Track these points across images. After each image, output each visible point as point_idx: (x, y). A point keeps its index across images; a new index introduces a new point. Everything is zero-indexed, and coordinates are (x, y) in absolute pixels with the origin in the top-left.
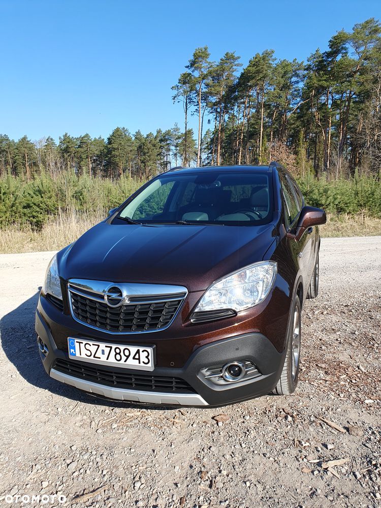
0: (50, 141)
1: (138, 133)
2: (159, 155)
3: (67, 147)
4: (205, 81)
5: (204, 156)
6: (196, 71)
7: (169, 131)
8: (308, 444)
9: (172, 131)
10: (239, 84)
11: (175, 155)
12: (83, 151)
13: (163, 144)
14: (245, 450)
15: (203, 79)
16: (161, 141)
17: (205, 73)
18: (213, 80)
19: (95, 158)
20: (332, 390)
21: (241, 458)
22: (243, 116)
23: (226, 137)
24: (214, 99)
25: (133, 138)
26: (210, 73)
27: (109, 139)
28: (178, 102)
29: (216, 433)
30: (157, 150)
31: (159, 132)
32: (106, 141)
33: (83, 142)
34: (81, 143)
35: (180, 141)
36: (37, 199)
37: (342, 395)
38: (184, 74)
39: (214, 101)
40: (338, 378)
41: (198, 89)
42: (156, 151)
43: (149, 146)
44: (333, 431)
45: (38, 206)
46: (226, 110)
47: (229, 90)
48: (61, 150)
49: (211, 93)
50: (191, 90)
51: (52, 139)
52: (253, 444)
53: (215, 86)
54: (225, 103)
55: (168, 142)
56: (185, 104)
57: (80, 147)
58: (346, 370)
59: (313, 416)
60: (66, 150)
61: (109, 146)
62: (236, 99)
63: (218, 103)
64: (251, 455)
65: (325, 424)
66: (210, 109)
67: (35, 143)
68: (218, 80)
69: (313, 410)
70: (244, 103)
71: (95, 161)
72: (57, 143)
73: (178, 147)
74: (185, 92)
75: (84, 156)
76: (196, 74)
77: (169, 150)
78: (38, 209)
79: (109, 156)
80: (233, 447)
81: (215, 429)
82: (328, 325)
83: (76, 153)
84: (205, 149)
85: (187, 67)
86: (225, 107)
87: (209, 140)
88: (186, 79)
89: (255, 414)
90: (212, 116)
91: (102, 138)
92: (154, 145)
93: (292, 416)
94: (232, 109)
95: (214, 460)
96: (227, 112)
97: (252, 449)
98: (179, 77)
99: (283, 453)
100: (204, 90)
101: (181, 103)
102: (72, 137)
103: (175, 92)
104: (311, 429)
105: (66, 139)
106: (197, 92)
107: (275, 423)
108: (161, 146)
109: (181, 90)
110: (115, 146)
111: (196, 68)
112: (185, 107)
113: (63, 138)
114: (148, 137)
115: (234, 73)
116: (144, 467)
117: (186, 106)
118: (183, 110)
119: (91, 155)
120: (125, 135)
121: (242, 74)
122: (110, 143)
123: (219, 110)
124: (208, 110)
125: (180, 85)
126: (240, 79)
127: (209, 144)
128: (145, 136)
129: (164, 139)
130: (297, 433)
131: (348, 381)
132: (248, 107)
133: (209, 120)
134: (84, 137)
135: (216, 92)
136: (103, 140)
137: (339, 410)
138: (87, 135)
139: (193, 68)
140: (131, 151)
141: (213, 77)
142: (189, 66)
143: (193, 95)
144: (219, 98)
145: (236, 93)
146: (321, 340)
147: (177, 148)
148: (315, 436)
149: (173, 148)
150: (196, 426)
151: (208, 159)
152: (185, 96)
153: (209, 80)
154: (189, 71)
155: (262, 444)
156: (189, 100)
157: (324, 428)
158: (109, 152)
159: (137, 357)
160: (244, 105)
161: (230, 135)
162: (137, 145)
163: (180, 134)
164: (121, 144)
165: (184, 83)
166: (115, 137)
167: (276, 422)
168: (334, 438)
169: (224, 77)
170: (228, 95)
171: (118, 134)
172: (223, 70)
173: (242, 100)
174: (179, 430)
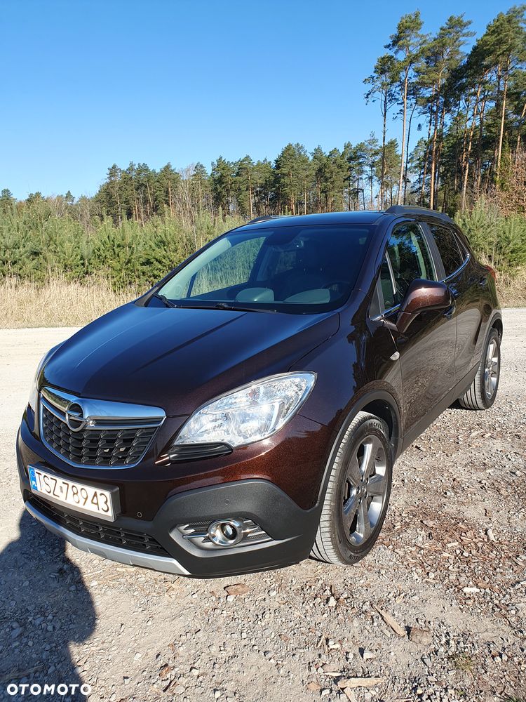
0: (199, 168)
1: (318, 150)
2: (345, 180)
3: (222, 176)
4: (413, 66)
5: (413, 178)
6: (401, 52)
7: (362, 144)
8: (338, 646)
9: (366, 143)
10: (469, 65)
11: (371, 178)
12: (242, 180)
13: (353, 163)
14: (243, 642)
15: (411, 62)
16: (350, 159)
17: (415, 53)
18: (427, 63)
19: (258, 189)
20: (422, 565)
21: (231, 654)
22: (473, 115)
23: (448, 148)
24: (428, 93)
25: (311, 158)
26: (422, 52)
27: (277, 161)
28: (374, 101)
29: (218, 611)
30: (345, 173)
31: (347, 146)
32: (273, 164)
33: (243, 167)
34: (239, 169)
35: (378, 157)
36: (160, 253)
37: (432, 575)
38: (383, 59)
39: (428, 95)
40: (444, 546)
41: (403, 78)
42: (343, 175)
43: (333, 167)
44: (386, 632)
45: (160, 262)
46: (447, 106)
47: (453, 76)
48: (214, 180)
49: (423, 84)
50: (392, 82)
51: (202, 166)
52: (260, 635)
53: (430, 71)
54: (445, 97)
55: (360, 161)
56: (383, 103)
57: (238, 174)
58: (463, 534)
59: (368, 603)
60: (220, 181)
61: (277, 172)
62: (462, 88)
63: (435, 98)
64: (247, 650)
65: (380, 618)
66: (421, 107)
67: (181, 173)
68: (436, 61)
69: (374, 594)
70: (475, 94)
71: (258, 194)
72: (209, 171)
73: (374, 166)
74: (383, 85)
75: (243, 188)
76: (401, 56)
77: (362, 172)
78: (160, 266)
79: (277, 185)
80: (229, 636)
81: (220, 604)
82: (479, 456)
83: (232, 183)
84: (415, 167)
85: (387, 47)
86: (446, 104)
87: (422, 154)
88: (385, 66)
89: (288, 588)
90: (424, 119)
91: (268, 161)
92: (340, 167)
93: (337, 599)
94: (456, 105)
95: (193, 652)
96: (449, 111)
97: (253, 643)
98: (376, 63)
99: (294, 655)
100: (414, 80)
101: (378, 102)
102: (228, 162)
103: (369, 87)
104: (356, 623)
105: (221, 165)
106: (402, 84)
107: (308, 607)
108: (350, 167)
109: (378, 84)
110: (285, 171)
111: (401, 48)
112: (383, 108)
113: (216, 163)
114: (331, 155)
115: (462, 49)
116: (98, 648)
117: (385, 107)
118: (381, 113)
119: (253, 186)
120: (300, 154)
121: (475, 48)
122: (278, 167)
123: (435, 108)
124: (419, 110)
125: (376, 75)
126: (470, 56)
127: (421, 160)
128: (328, 154)
129: (354, 156)
130: (333, 626)
131: (458, 552)
132: (482, 100)
133: (419, 125)
134: (244, 161)
135: (431, 81)
136: (270, 162)
137: (415, 598)
138: (247, 158)
139: (396, 48)
140: (307, 176)
141: (428, 58)
142: (390, 45)
143: (395, 89)
144: (436, 90)
145: (464, 80)
146: (454, 480)
147: (374, 169)
148: (356, 635)
149: (367, 168)
150: (196, 596)
151: (420, 182)
152: (384, 92)
153: (421, 64)
154: (390, 53)
155: (273, 636)
156: (390, 97)
157: (375, 624)
158: (277, 180)
159: (95, 501)
160: (475, 98)
161: (454, 146)
162: (316, 167)
163: (378, 147)
164: (292, 167)
165: (383, 72)
166: (285, 158)
167: (311, 605)
168: (382, 642)
169: (446, 57)
170: (450, 83)
171: (290, 154)
172: (444, 45)
173: (473, 90)
174: (171, 600)
